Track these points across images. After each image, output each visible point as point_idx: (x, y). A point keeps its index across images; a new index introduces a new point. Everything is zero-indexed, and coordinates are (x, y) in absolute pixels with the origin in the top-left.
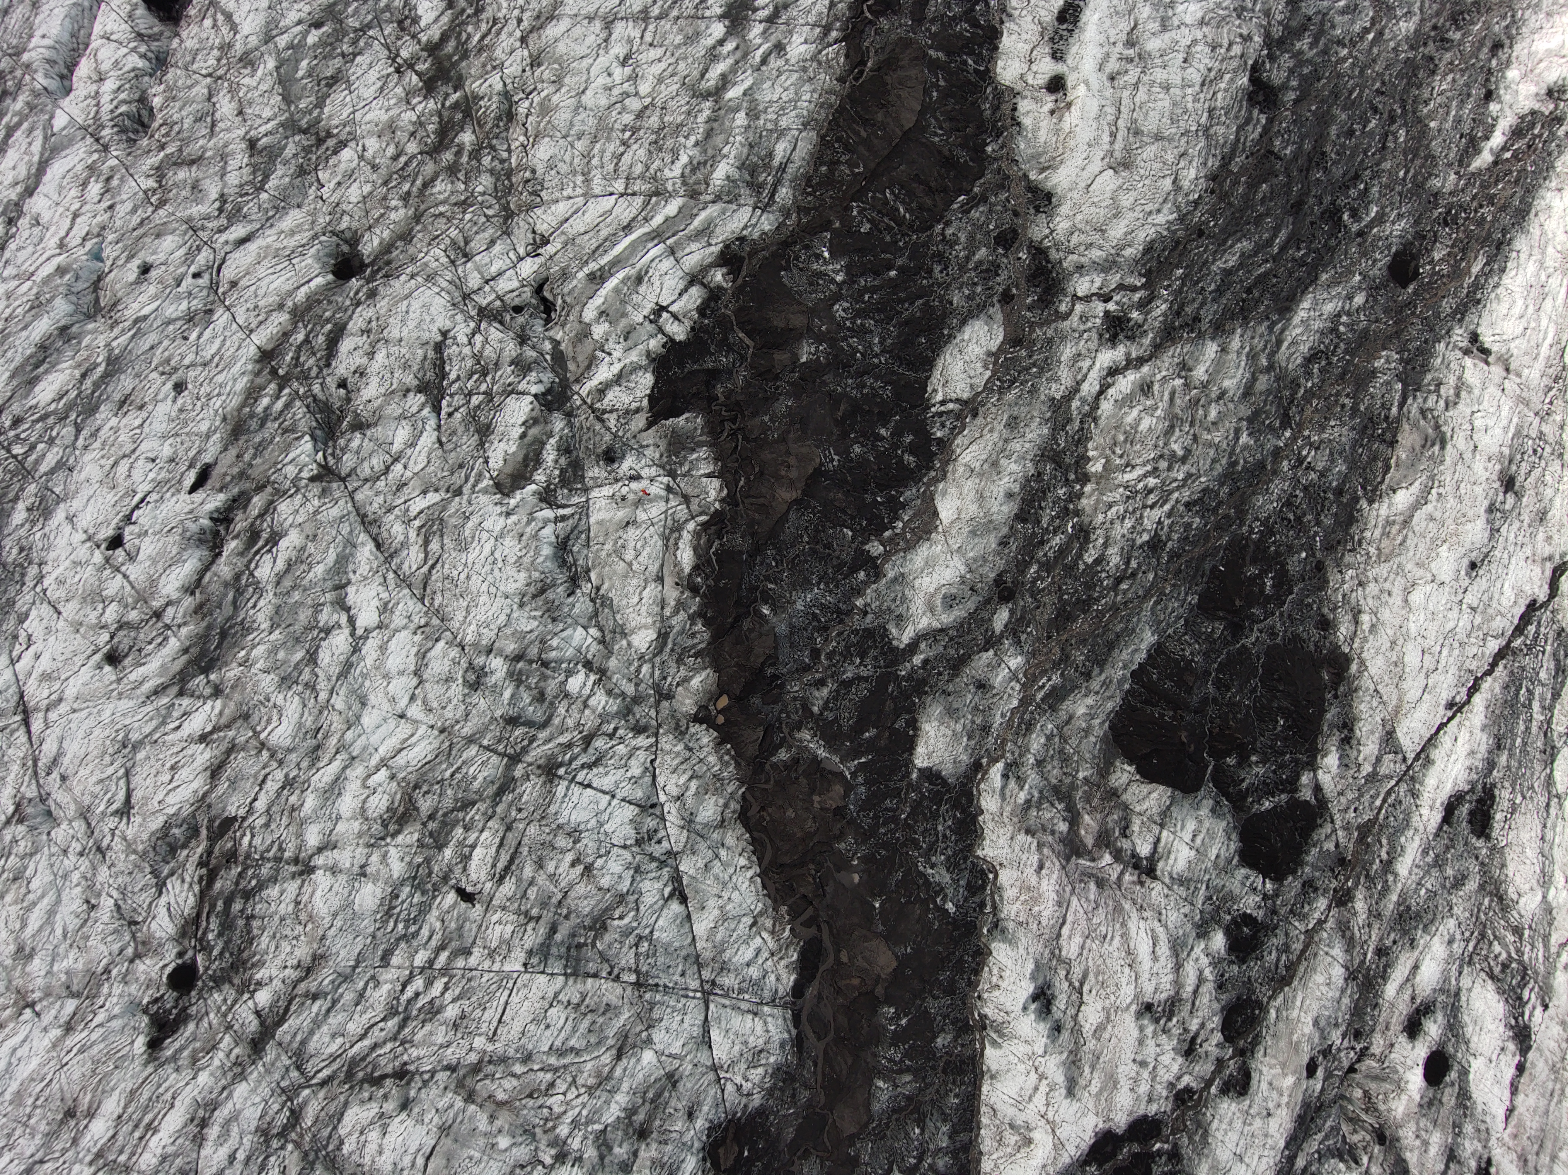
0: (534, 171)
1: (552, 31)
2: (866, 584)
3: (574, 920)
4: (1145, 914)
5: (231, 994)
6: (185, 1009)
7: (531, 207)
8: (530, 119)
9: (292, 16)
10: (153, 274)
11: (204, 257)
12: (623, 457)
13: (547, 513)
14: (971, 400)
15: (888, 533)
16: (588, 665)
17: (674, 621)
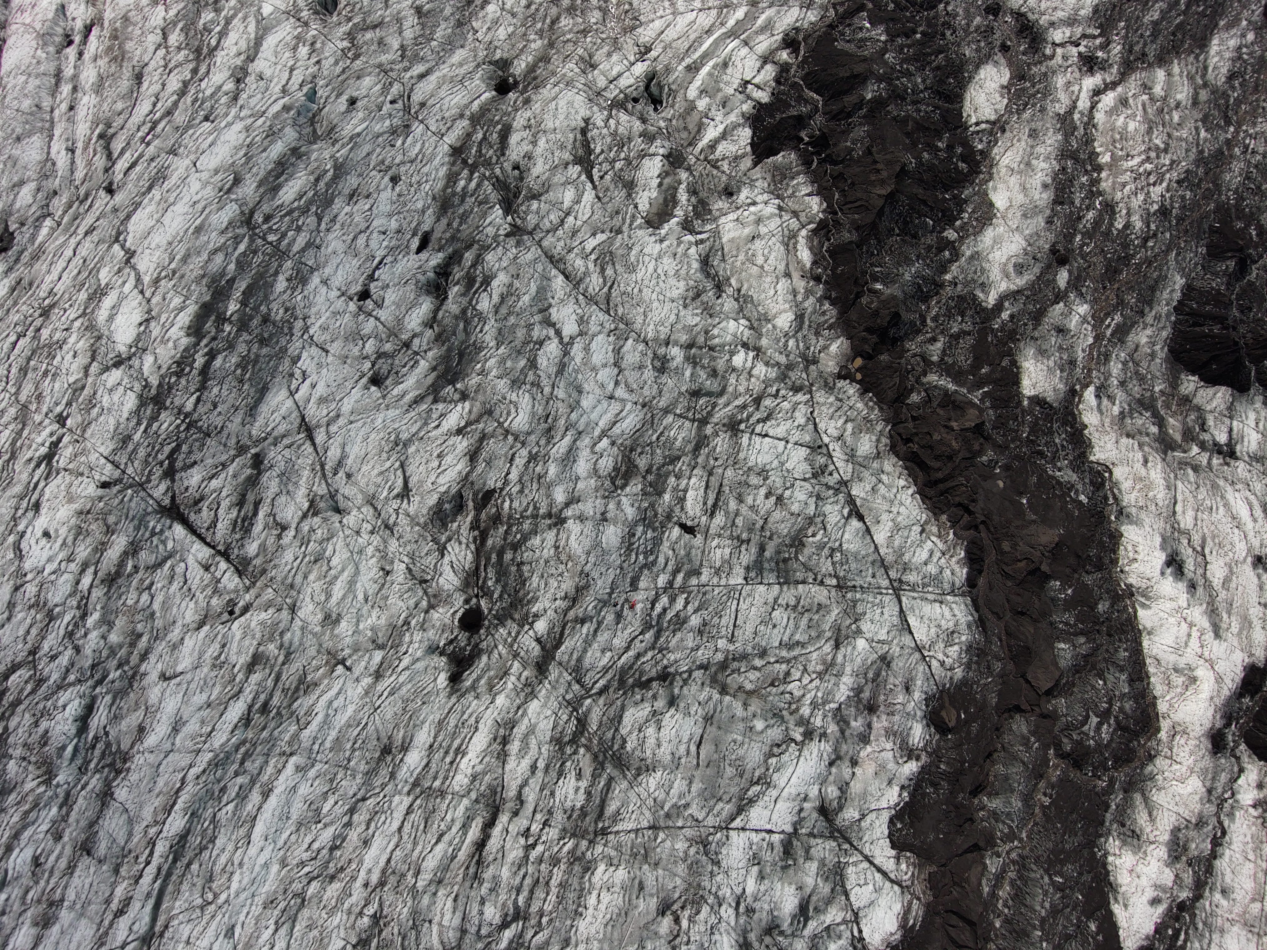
0: (631, 4)
3: (776, 541)
4: (1237, 487)
5: (514, 628)
6: (478, 644)
7: (633, 28)
10: (359, 104)
11: (396, 89)
12: (739, 191)
13: (690, 238)
14: (997, 121)
15: (958, 223)
16: (745, 345)
17: (806, 304)
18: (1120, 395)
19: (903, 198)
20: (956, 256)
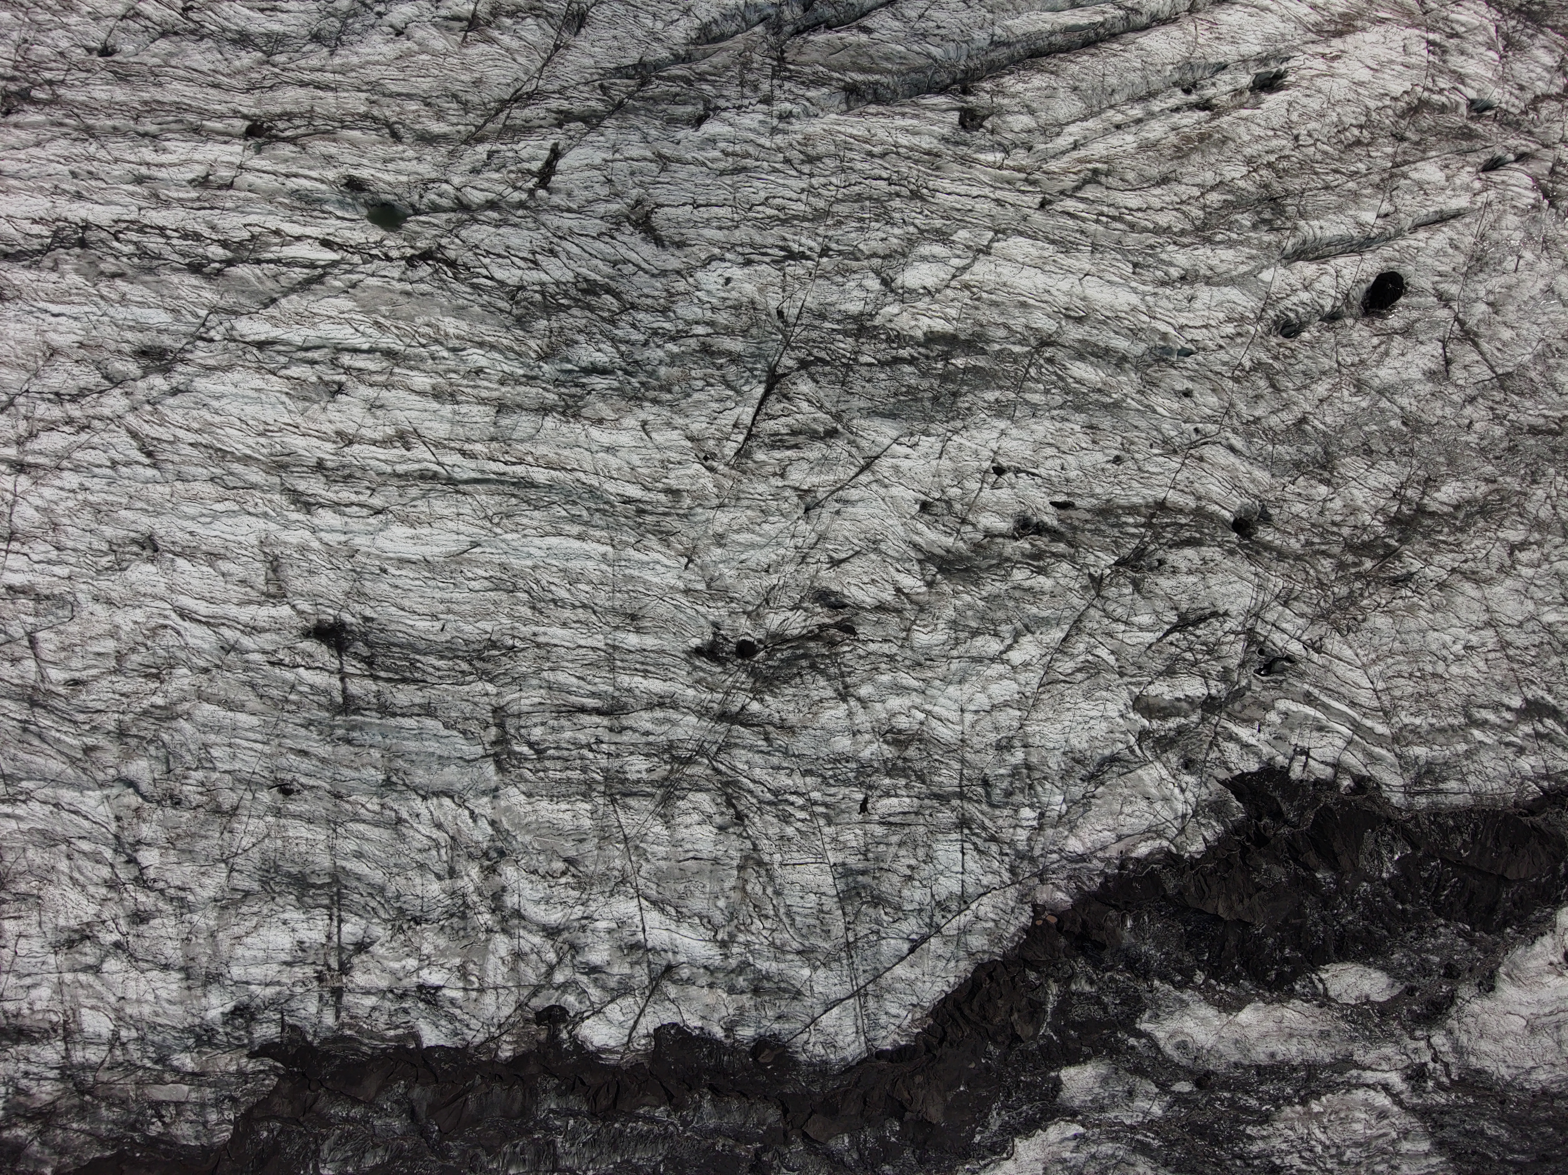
0: (1364, 620)
1: (1468, 588)
2: (1173, 983)
3: (874, 883)
5: (748, 685)
6: (728, 660)
7: (1338, 630)
8: (1400, 601)
9: (1404, 401)
10: (1187, 401)
11: (1211, 428)
12: (1192, 774)
13: (1132, 740)
14: (1330, 999)
15: (1213, 982)
16: (1042, 815)
17: (1095, 861)
18: (1082, 1157)
19: (1221, 929)
20: (1179, 987)
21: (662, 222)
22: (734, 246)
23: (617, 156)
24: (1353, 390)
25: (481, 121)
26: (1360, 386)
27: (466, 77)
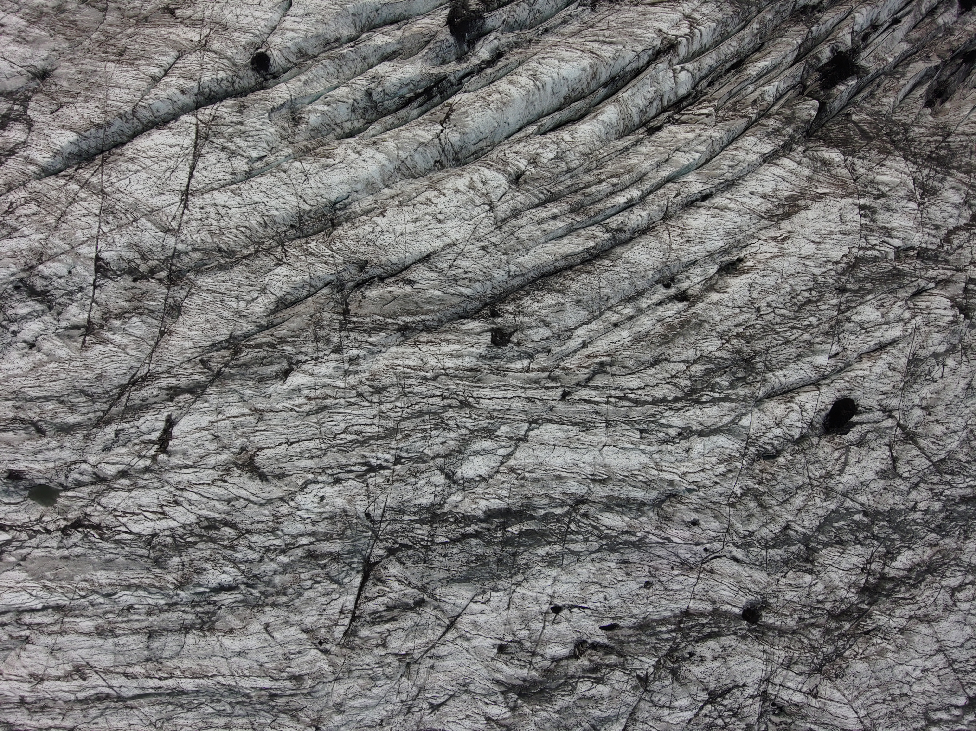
0: (847, 667)
1: (922, 628)
7: (828, 678)
8: (873, 648)
9: (863, 498)
10: (695, 528)
11: (716, 546)
21: (264, 462)
22: (324, 470)
23: (221, 417)
24: (823, 497)
25: (107, 407)
26: (828, 492)
27: (89, 375)
